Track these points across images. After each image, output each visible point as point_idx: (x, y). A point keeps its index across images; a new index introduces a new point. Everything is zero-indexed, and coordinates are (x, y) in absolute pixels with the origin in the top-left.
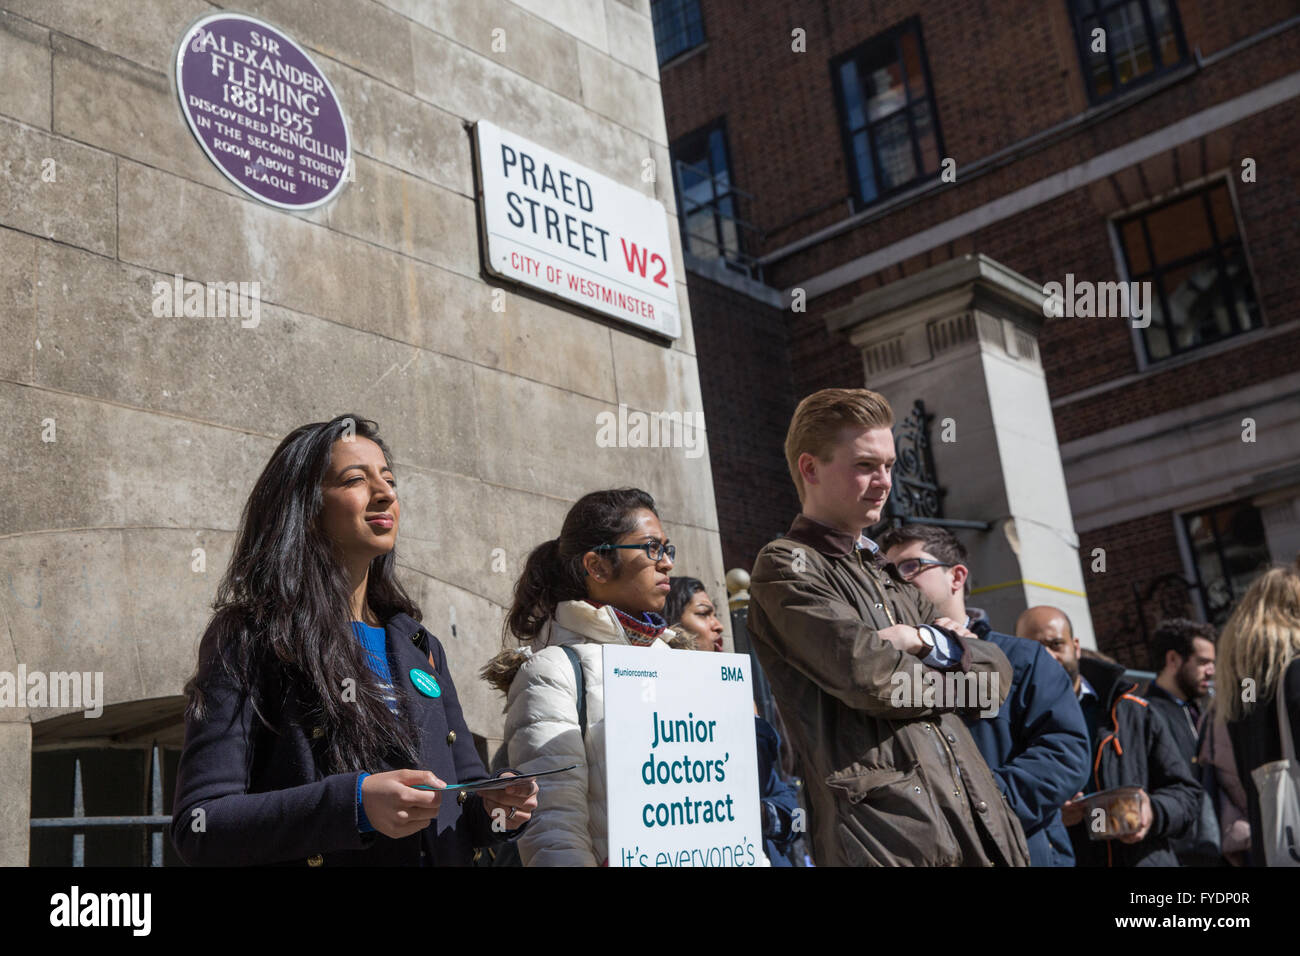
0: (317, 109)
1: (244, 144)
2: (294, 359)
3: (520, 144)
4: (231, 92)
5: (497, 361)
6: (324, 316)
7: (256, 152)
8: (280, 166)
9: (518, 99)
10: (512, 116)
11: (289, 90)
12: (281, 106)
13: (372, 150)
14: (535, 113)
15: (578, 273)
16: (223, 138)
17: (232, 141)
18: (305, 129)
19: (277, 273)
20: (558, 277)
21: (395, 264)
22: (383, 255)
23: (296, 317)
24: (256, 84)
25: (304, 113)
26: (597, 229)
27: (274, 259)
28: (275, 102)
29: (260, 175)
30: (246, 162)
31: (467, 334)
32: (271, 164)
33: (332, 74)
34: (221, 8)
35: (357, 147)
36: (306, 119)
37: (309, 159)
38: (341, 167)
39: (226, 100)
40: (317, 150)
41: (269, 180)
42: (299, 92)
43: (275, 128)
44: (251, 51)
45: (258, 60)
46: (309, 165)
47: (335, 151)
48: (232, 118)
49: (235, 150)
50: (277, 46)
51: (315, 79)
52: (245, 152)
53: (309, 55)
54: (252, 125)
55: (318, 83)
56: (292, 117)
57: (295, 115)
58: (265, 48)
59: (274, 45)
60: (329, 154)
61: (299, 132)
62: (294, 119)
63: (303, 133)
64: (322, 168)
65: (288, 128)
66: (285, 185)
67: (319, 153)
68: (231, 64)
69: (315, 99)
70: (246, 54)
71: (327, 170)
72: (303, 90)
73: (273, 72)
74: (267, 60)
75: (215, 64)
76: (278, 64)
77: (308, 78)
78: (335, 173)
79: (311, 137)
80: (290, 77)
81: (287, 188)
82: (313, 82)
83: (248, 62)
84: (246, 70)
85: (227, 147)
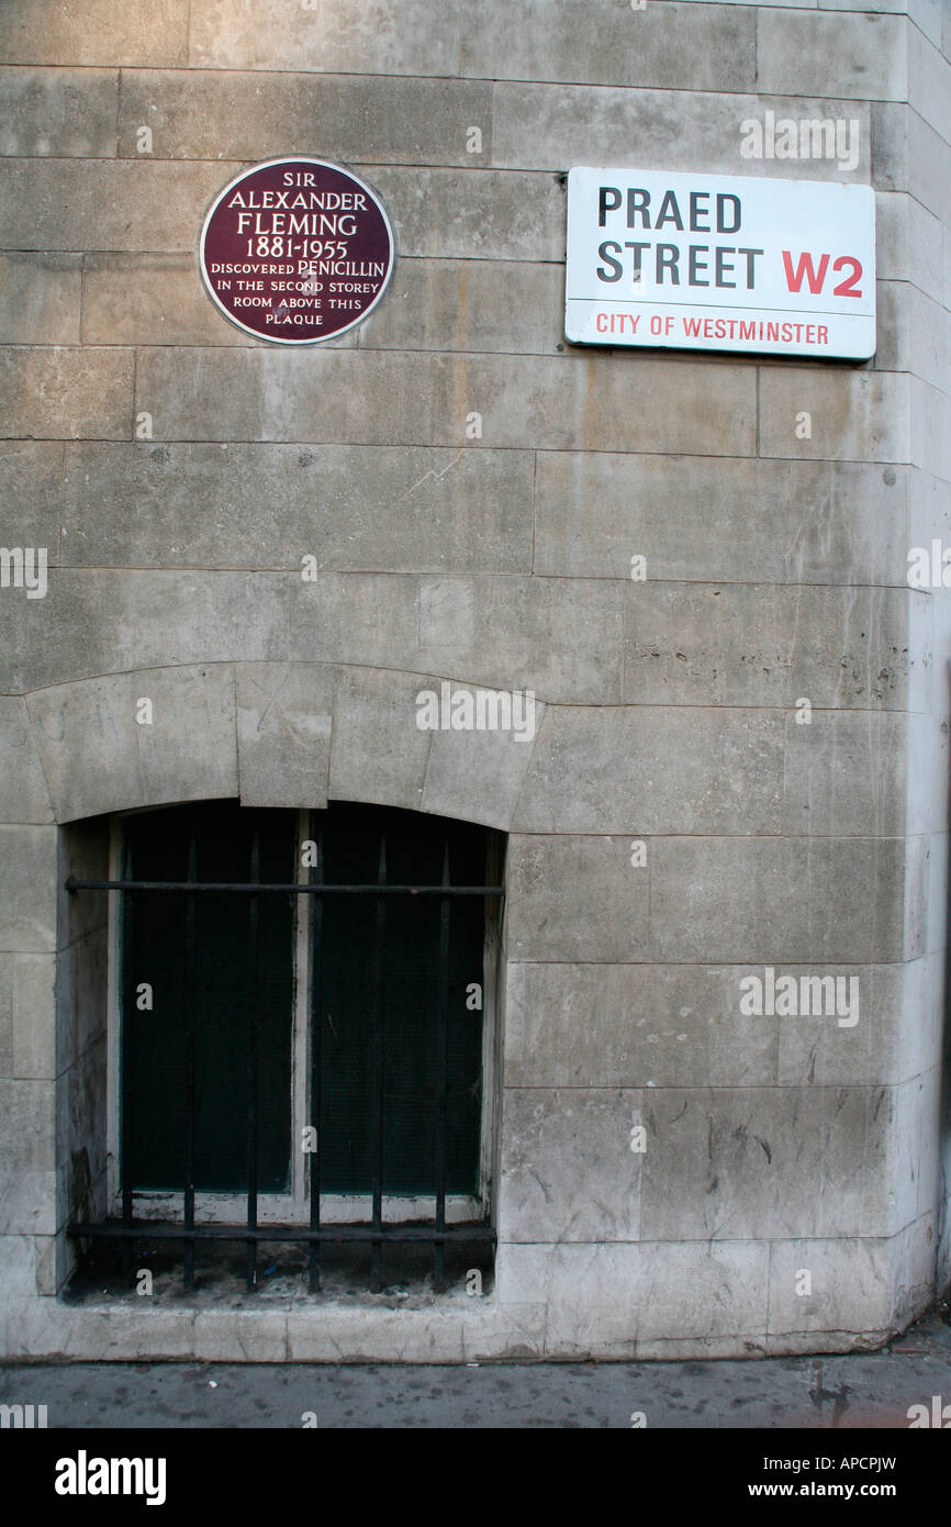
0: (354, 228)
1: (266, 293)
2: (309, 492)
3: (622, 178)
4: (256, 245)
5: (571, 440)
6: (346, 441)
7: (277, 296)
8: (307, 302)
9: (647, 120)
10: (635, 144)
11: (323, 218)
12: (311, 238)
13: (423, 249)
14: (674, 129)
15: (699, 314)
16: (242, 294)
17: (252, 294)
18: (339, 253)
19: (295, 410)
20: (668, 326)
21: (441, 365)
22: (426, 358)
23: (314, 449)
24: (286, 227)
25: (339, 237)
26: (741, 251)
27: (293, 398)
28: (305, 237)
29: (281, 318)
30: (268, 310)
31: (531, 420)
32: (294, 303)
33: (379, 182)
34: (253, 163)
35: (404, 251)
36: (340, 243)
37: (340, 285)
38: (380, 280)
39: (250, 255)
40: (351, 272)
41: (292, 320)
42: (335, 217)
43: (303, 265)
44: (282, 194)
45: (289, 201)
46: (340, 291)
47: (373, 266)
48: (255, 271)
49: (256, 302)
50: (313, 177)
51: (356, 196)
52: (267, 301)
53: (352, 172)
54: (277, 270)
55: (360, 199)
56: (324, 246)
57: (328, 243)
58: (299, 185)
59: (309, 177)
60: (366, 271)
61: (331, 260)
62: (326, 247)
63: (335, 259)
64: (356, 288)
65: (318, 260)
66: (309, 320)
67: (353, 274)
68: (259, 216)
69: (353, 218)
70: (276, 200)
71: (362, 289)
72: (340, 213)
73: (306, 207)
74: (300, 196)
75: (241, 223)
76: (313, 195)
77: (347, 198)
78: (371, 289)
79: (345, 260)
80: (326, 205)
81: (312, 323)
82: (353, 199)
83: (278, 207)
84: (275, 216)
85: (247, 302)
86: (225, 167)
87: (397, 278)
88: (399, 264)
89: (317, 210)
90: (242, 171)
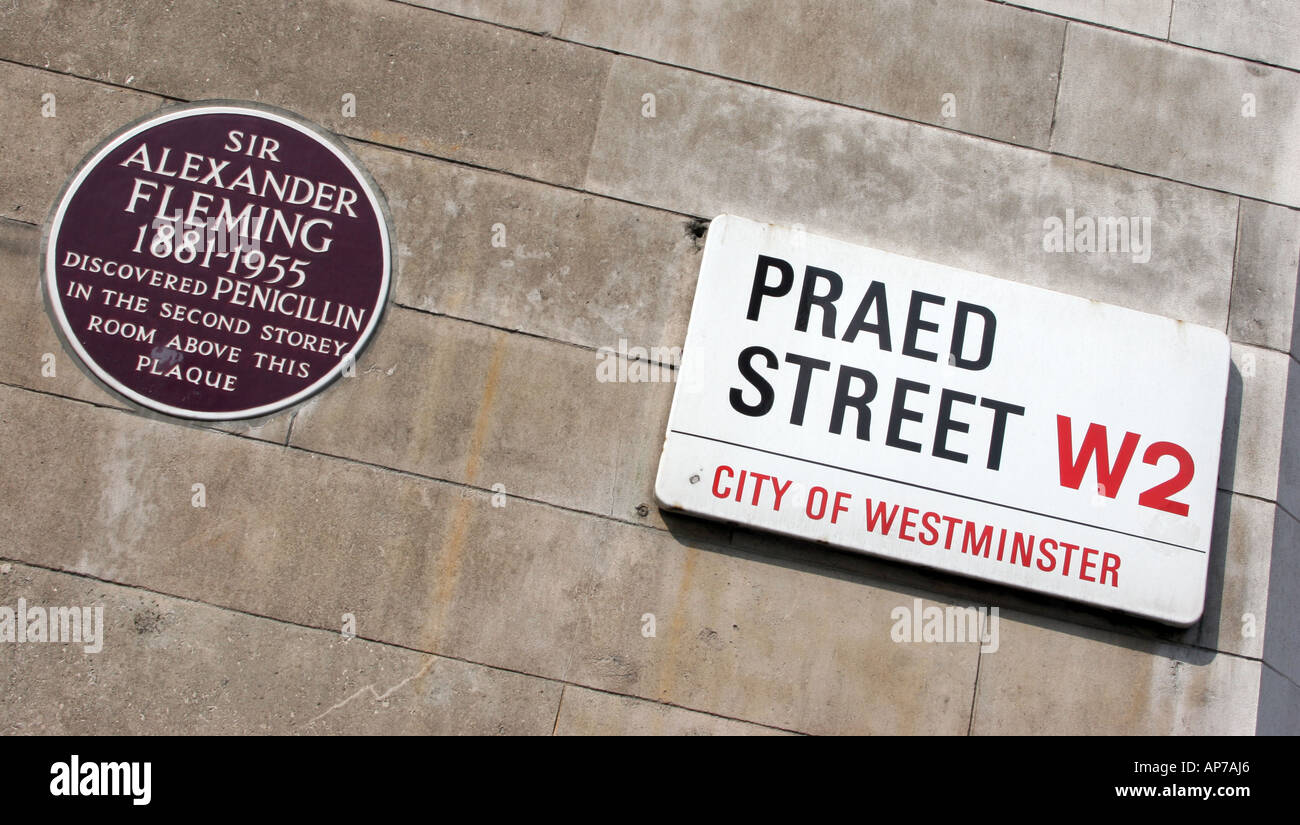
0: (327, 242)
1: (149, 319)
2: (137, 680)
3: (802, 246)
4: (151, 234)
5: (632, 676)
6: (228, 602)
7: (167, 329)
8: (215, 349)
9: (858, 162)
10: (832, 195)
11: (278, 215)
13: (437, 300)
14: (904, 185)
15: (895, 497)
16: (107, 313)
17: (124, 315)
18: (291, 277)
19: (149, 529)
20: (837, 508)
21: (426, 501)
22: (403, 487)
23: (166, 605)
25: (298, 251)
26: (986, 403)
27: (151, 507)
28: (240, 241)
29: (165, 367)
30: (145, 348)
31: (568, 628)
32: (193, 345)
33: (388, 177)
34: (181, 102)
35: (403, 296)
36: (297, 262)
37: (282, 330)
38: (351, 336)
39: (138, 249)
40: (304, 313)
41: (183, 374)
42: (299, 217)
43: (225, 286)
44: (218, 163)
45: (227, 176)
46: (279, 341)
47: (345, 312)
48: (140, 278)
49: (128, 330)
50: (277, 146)
51: (343, 191)
52: (147, 332)
53: (346, 150)
54: (178, 285)
55: (348, 197)
56: (267, 262)
57: (277, 257)
58: (250, 153)
59: (270, 145)
60: (332, 316)
61: (275, 286)
62: (272, 264)
63: (283, 287)
64: (308, 342)
65: (254, 282)
66: (213, 380)
67: (308, 317)
68: (169, 190)
69: (330, 225)
70: (206, 169)
71: (317, 346)
72: (309, 212)
73: (253, 192)
74: (248, 172)
75: (136, 195)
76: (269, 175)
77: (327, 191)
78: (333, 348)
79: (297, 291)
80: (287, 195)
81: (216, 385)
82: (336, 195)
83: (205, 181)
84: (197, 196)
85: (112, 327)
86: (133, 101)
87: (381, 339)
88: (389, 318)
89: (272, 201)
90: (158, 112)
